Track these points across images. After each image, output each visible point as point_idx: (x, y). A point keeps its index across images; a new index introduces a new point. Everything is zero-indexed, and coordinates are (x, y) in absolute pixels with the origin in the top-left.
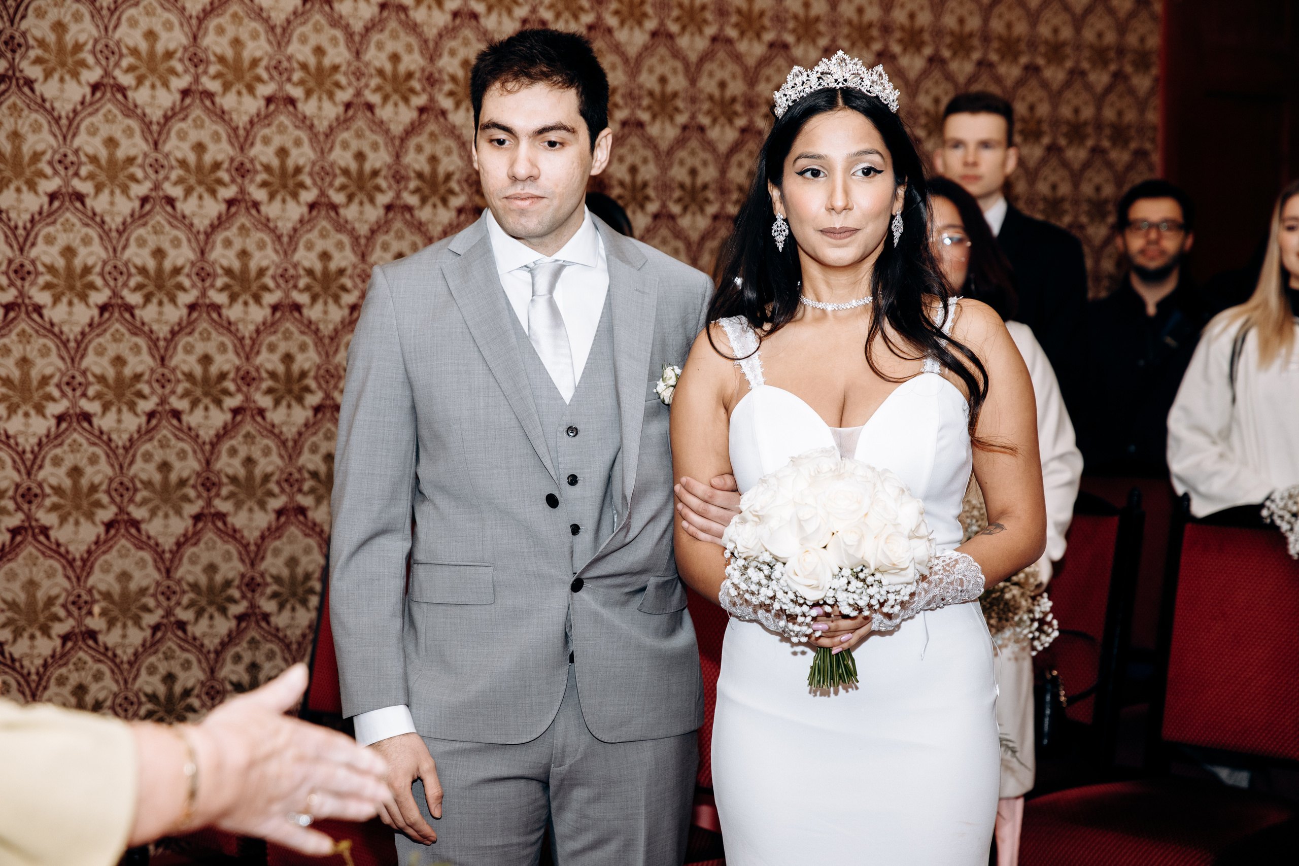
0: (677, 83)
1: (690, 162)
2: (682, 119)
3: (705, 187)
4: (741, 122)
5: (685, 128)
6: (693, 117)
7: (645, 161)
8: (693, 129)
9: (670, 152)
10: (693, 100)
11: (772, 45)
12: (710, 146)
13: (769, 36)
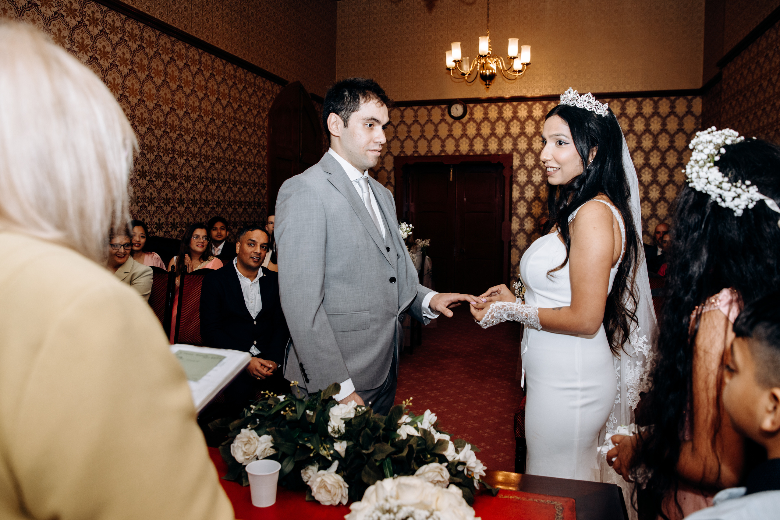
0: (154, 143)
1: (157, 166)
2: (155, 153)
3: (162, 173)
4: (171, 156)
5: (156, 156)
6: (158, 153)
7: (146, 165)
8: (158, 157)
9: (152, 163)
10: (159, 148)
11: (178, 135)
12: (163, 162)
13: (178, 132)
